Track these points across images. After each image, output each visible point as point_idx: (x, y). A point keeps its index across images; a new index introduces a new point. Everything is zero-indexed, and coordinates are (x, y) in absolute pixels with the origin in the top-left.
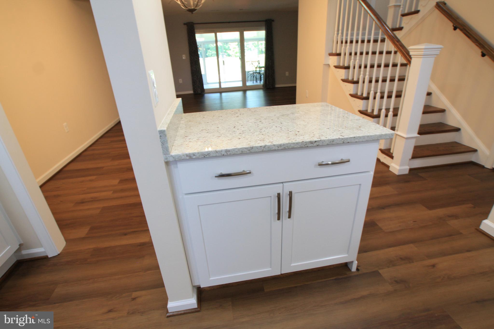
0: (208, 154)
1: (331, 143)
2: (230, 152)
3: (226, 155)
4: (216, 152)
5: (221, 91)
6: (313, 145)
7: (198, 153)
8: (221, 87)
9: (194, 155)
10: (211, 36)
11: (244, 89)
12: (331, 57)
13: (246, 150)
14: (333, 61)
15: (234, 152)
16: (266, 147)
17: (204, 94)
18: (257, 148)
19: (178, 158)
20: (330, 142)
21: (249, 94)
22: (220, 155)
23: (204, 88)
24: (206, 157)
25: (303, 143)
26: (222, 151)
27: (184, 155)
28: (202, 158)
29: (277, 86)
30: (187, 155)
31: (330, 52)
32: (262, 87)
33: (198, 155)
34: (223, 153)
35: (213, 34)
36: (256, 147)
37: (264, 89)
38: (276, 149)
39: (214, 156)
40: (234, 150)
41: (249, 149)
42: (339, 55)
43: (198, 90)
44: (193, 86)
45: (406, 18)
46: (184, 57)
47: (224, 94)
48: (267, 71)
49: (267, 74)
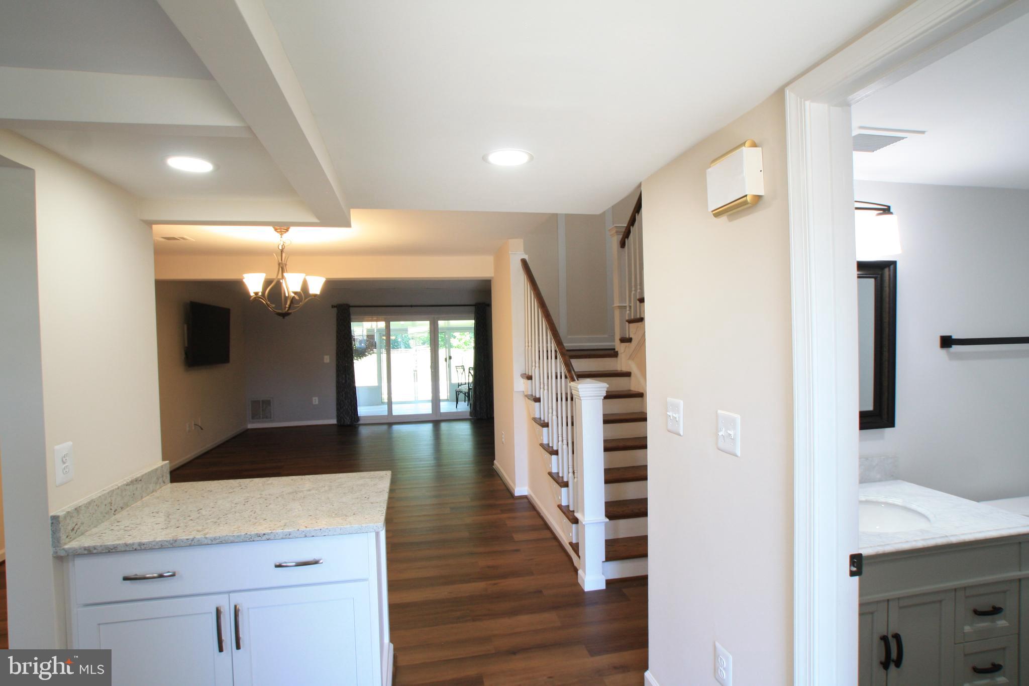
0: (115, 548)
1: (287, 537)
2: (145, 546)
3: (139, 550)
4: (126, 545)
5: (391, 422)
6: (261, 539)
7: (101, 546)
8: (392, 414)
9: (95, 549)
10: (378, 326)
11: (437, 420)
12: (523, 381)
13: (166, 543)
14: (525, 387)
15: (151, 546)
16: (195, 540)
17: (357, 426)
18: (183, 542)
19: (72, 552)
20: (286, 535)
22: (131, 549)
23: (357, 415)
24: (111, 552)
25: (247, 536)
26: (133, 544)
27: (80, 549)
28: (106, 553)
30: (85, 549)
31: (523, 372)
32: (468, 416)
33: (100, 549)
34: (135, 547)
35: (383, 323)
36: (181, 540)
37: (473, 420)
38: (209, 543)
39: (123, 550)
40: (150, 543)
41: (171, 542)
42: (531, 378)
43: (346, 418)
44: (338, 410)
45: (632, 325)
46: (327, 359)
47: (396, 428)
48: (478, 388)
49: (477, 393)
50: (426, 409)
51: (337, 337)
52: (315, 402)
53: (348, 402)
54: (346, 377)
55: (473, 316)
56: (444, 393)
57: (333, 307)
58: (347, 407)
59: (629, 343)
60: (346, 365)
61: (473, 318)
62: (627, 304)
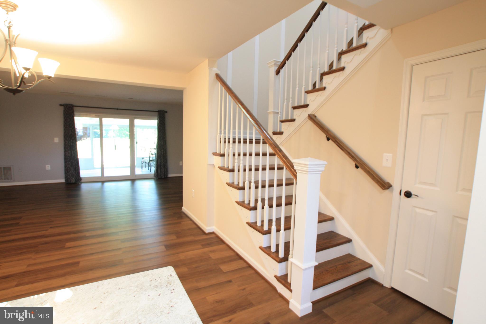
5: (103, 180)
8: (104, 175)
10: (94, 121)
11: (133, 179)
12: (215, 157)
14: (218, 161)
17: (80, 183)
21: (139, 183)
23: (80, 176)
29: (170, 175)
31: (215, 151)
32: (153, 177)
35: (98, 119)
37: (156, 179)
42: (223, 155)
43: (72, 179)
44: (66, 173)
45: (283, 124)
46: (56, 140)
47: (107, 184)
48: (159, 160)
49: (159, 163)
50: (127, 172)
51: (64, 126)
52: (48, 168)
53: (73, 168)
54: (71, 152)
55: (157, 118)
56: (137, 163)
57: (61, 105)
58: (72, 172)
59: (281, 135)
60: (72, 144)
61: (157, 119)
62: (279, 111)
